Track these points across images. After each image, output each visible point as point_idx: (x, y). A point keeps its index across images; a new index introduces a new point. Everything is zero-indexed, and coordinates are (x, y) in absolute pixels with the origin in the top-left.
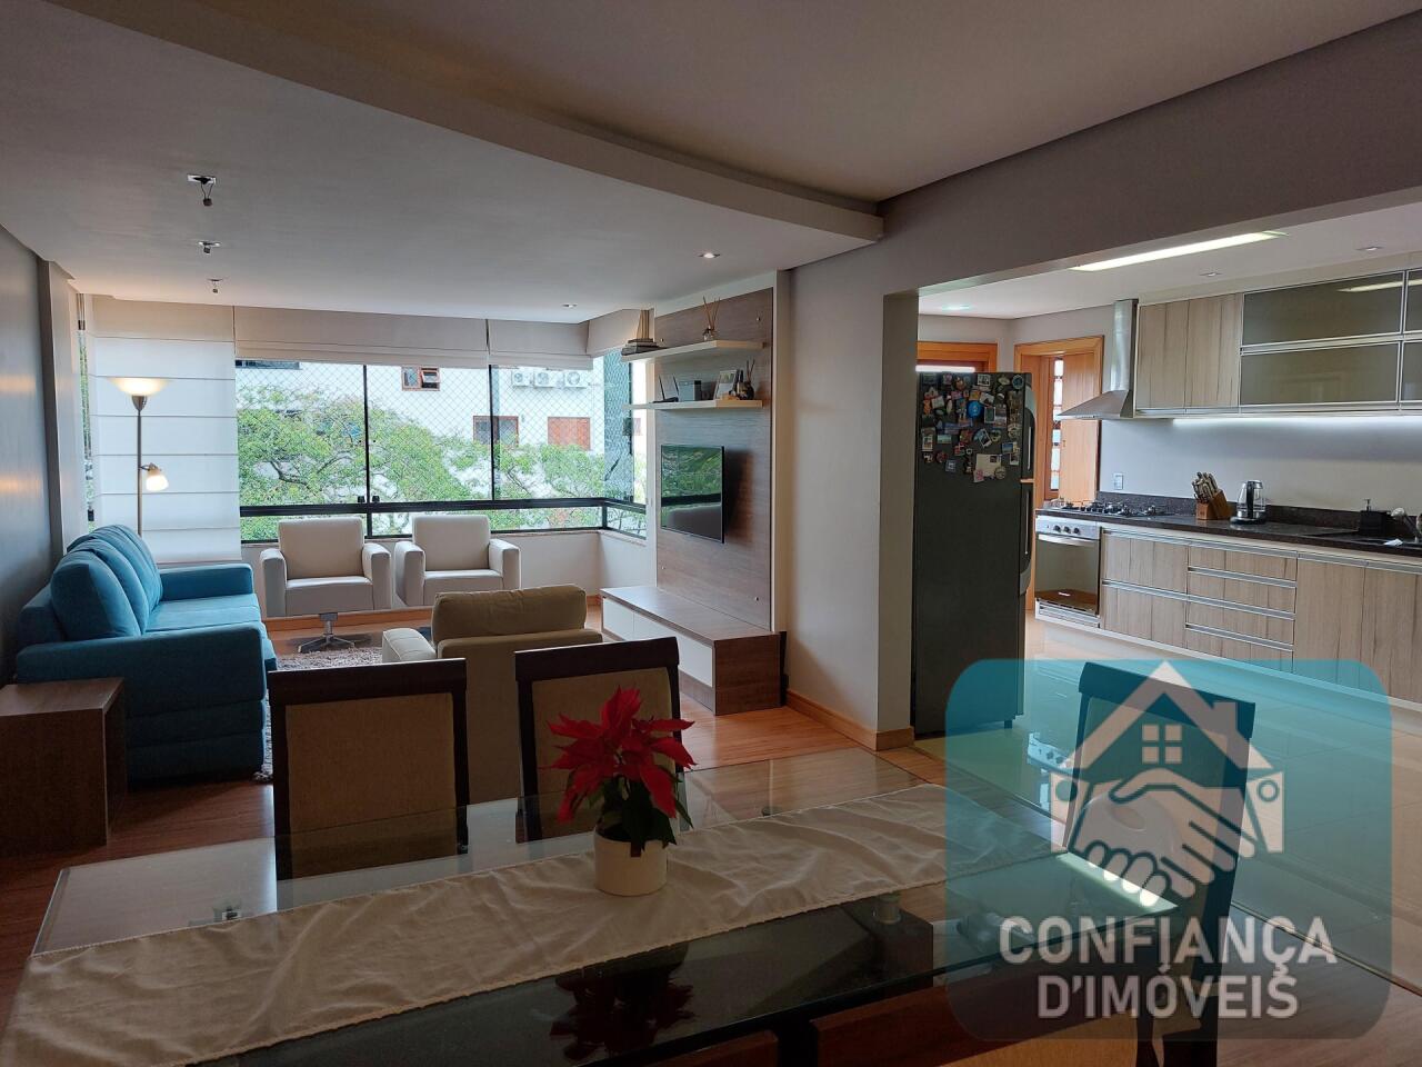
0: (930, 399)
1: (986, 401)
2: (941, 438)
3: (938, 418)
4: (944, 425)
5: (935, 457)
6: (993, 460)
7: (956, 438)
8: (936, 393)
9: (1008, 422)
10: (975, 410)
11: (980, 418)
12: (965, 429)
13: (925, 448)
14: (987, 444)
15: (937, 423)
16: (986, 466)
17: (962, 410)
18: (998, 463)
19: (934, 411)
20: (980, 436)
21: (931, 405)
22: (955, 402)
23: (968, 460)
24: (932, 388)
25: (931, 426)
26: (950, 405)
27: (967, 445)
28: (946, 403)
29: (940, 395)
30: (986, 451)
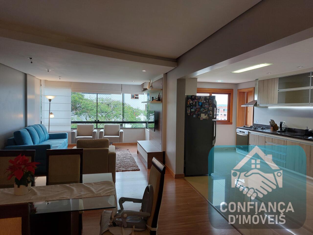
0: (189, 101)
1: (203, 102)
2: (192, 110)
3: (191, 105)
4: (193, 107)
5: (190, 114)
6: (205, 115)
7: (196, 110)
8: (191, 100)
10: (200, 104)
11: (202, 105)
12: (198, 108)
13: (188, 112)
14: (204, 112)
15: (191, 107)
16: (203, 116)
17: (197, 104)
18: (207, 116)
20: (202, 110)
21: (189, 102)
22: (195, 102)
23: (199, 115)
24: (189, 99)
25: (190, 107)
27: (198, 111)
28: (193, 102)
30: (203, 113)
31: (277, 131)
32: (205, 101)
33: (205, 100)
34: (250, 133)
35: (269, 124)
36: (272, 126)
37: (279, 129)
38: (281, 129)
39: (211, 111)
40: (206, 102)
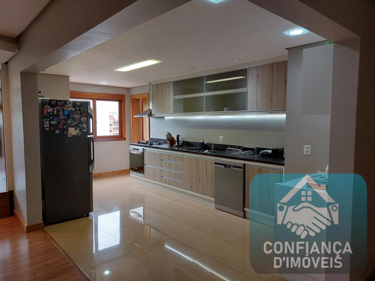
0: (47, 109)
1: (71, 110)
2: (52, 122)
3: (50, 115)
4: (53, 118)
5: (50, 129)
6: (76, 130)
7: (59, 123)
8: (49, 107)
9: (81, 117)
10: (66, 113)
11: (69, 115)
12: (63, 119)
13: (45, 126)
14: (73, 124)
15: (50, 117)
16: (72, 132)
17: (61, 113)
18: (78, 131)
19: (48, 113)
20: (69, 122)
21: (47, 111)
22: (57, 110)
23: (65, 130)
24: (47, 105)
25: (48, 118)
26: (56, 111)
27: (64, 125)
28: (54, 110)
29: (51, 107)
30: (72, 127)
31: (174, 145)
32: (74, 109)
33: (73, 107)
34: (145, 150)
35: (165, 138)
36: (168, 139)
37: (176, 144)
38: (178, 144)
39: (84, 123)
40: (76, 110)
